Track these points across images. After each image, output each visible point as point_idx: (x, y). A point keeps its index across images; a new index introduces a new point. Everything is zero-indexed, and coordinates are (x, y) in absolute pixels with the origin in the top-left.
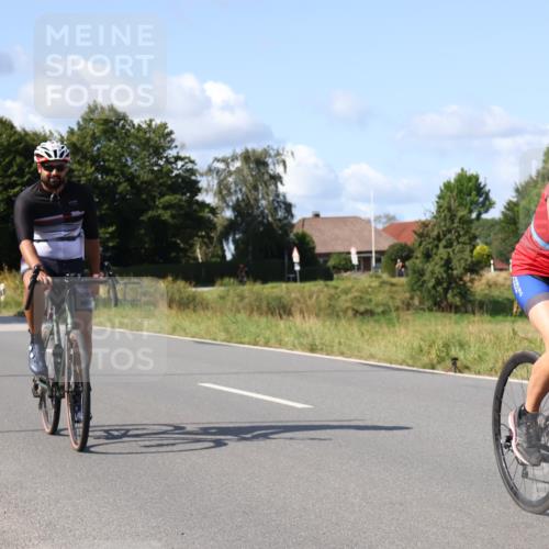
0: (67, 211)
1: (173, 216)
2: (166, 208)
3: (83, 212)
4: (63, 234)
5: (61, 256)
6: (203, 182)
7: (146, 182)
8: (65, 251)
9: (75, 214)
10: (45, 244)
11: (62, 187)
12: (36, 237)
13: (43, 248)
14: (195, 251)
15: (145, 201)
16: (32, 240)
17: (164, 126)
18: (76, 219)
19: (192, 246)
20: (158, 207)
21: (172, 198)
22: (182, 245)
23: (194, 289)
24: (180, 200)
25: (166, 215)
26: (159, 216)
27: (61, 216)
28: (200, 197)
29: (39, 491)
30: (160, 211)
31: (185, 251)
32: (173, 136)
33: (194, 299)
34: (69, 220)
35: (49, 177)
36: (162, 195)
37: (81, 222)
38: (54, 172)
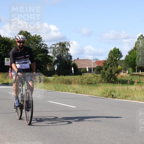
0: (25, 55)
1: (41, 59)
2: (39, 57)
3: (29, 55)
4: (24, 62)
5: (23, 68)
6: (49, 50)
7: (35, 50)
8: (24, 66)
9: (27, 56)
10: (19, 65)
11: (23, 48)
12: (16, 63)
13: (18, 66)
14: (47, 68)
15: (35, 55)
16: (15, 63)
17: (40, 36)
18: (28, 57)
19: (46, 66)
20: (38, 57)
21: (41, 54)
22: (44, 66)
23: (47, 77)
24: (43, 55)
25: (40, 59)
26: (38, 59)
27: (23, 57)
28: (48, 54)
29: (7, 129)
30: (38, 58)
31: (44, 68)
32: (42, 39)
33: (47, 80)
34: (25, 58)
35: (20, 45)
36: (39, 54)
37: (29, 58)
38: (21, 44)
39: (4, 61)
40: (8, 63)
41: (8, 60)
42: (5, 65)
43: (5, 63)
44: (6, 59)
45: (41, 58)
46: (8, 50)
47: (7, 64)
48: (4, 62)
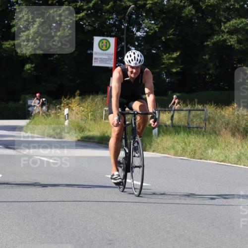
39: (91, 48)
40: (106, 57)
41: (104, 47)
42: (94, 64)
43: (94, 56)
44: (97, 40)
45: (235, 37)
46: (108, 7)
47: (102, 60)
48: (91, 55)
